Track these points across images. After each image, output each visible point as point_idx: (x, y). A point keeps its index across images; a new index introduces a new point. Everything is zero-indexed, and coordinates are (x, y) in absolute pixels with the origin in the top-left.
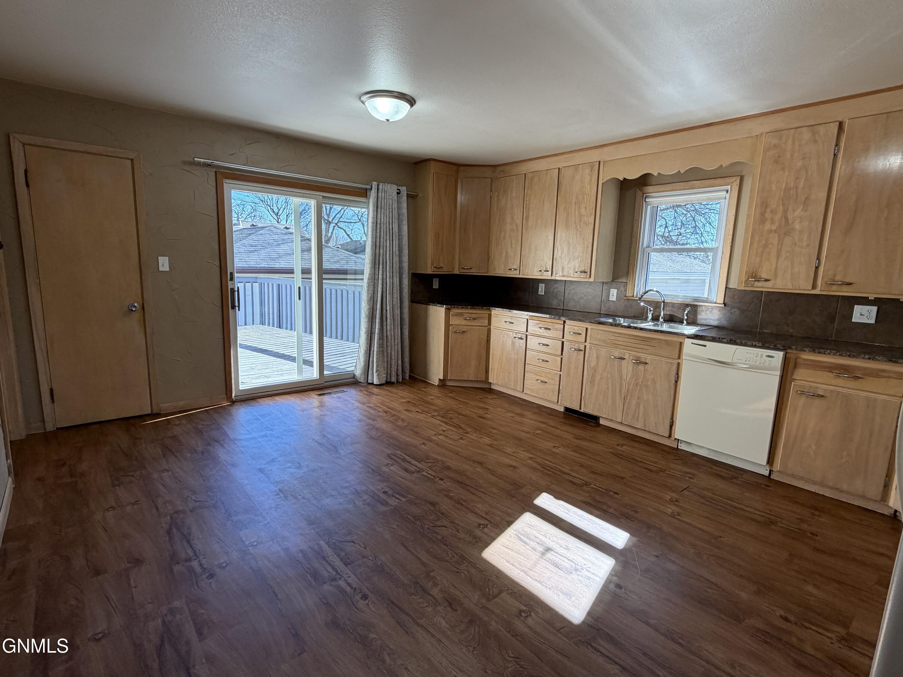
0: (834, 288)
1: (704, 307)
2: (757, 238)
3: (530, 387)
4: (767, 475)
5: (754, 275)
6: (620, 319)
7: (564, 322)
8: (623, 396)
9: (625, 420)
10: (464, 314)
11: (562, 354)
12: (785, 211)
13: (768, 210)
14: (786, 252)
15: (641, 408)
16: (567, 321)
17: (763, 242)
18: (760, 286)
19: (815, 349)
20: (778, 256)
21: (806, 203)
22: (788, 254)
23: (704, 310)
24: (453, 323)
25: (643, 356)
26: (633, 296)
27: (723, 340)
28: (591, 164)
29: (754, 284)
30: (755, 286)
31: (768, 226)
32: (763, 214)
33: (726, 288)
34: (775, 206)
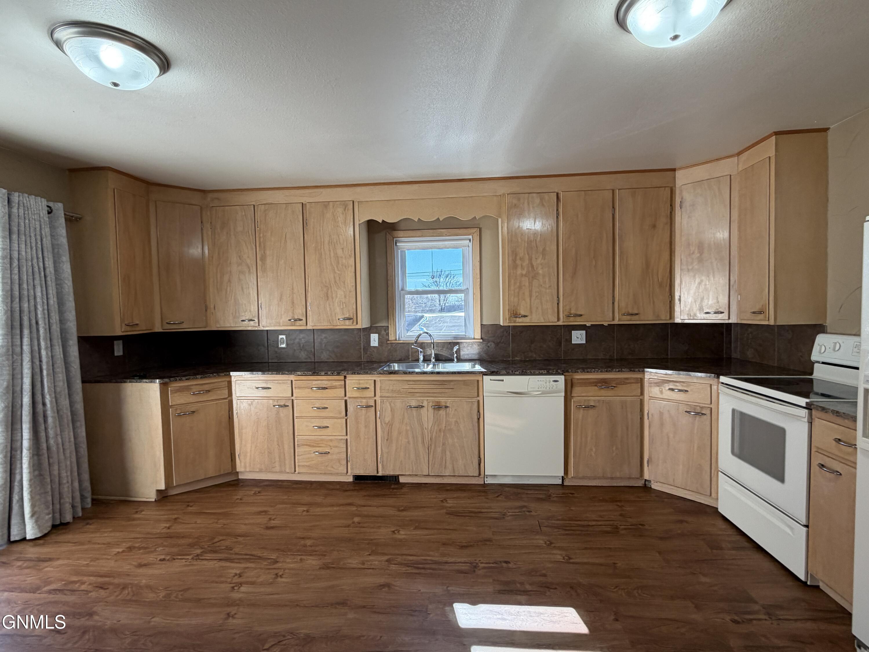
0: (572, 319)
1: (465, 344)
2: (513, 281)
3: (305, 464)
4: (561, 483)
5: (515, 312)
6: (395, 364)
7: (345, 377)
8: (426, 446)
9: (431, 471)
10: (192, 387)
11: (346, 415)
12: (530, 259)
13: (518, 258)
14: (536, 292)
15: (448, 453)
16: (347, 376)
17: (518, 284)
18: (520, 322)
19: (584, 370)
20: (531, 296)
21: (544, 253)
22: (537, 294)
23: (466, 346)
24: (174, 403)
25: (443, 400)
26: (396, 340)
27: (516, 373)
28: (344, 204)
29: (516, 320)
30: (517, 321)
31: (519, 271)
32: (514, 261)
33: (481, 325)
34: (522, 254)
